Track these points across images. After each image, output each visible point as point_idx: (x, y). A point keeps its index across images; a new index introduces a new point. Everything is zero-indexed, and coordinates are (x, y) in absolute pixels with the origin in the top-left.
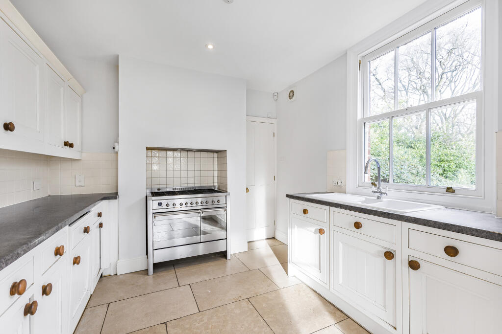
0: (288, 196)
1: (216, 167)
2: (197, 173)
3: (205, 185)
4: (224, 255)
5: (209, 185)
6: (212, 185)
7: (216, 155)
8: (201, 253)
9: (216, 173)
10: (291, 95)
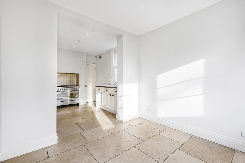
0: (96, 86)
1: (76, 79)
2: (69, 81)
3: (72, 84)
4: (78, 105)
5: (73, 84)
6: (74, 84)
7: (76, 75)
8: (69, 104)
9: (76, 81)
10: (100, 57)
